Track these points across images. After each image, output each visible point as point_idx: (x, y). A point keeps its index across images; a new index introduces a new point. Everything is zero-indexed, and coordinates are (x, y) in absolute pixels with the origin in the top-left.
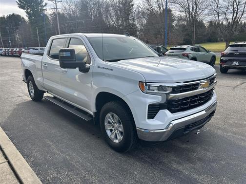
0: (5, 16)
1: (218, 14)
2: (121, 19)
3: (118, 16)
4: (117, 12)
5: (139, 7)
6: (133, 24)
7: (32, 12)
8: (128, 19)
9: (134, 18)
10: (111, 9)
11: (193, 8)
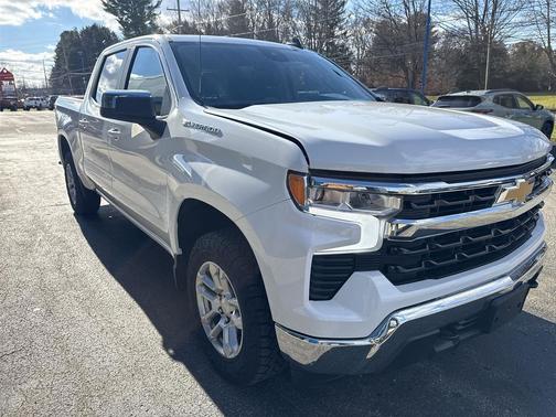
0: (79, 31)
1: (548, 23)
2: (317, 34)
3: (310, 29)
4: (308, 20)
5: (360, 6)
6: (343, 46)
7: (130, 21)
8: (332, 35)
9: (345, 33)
10: (295, 11)
11: (486, 10)
